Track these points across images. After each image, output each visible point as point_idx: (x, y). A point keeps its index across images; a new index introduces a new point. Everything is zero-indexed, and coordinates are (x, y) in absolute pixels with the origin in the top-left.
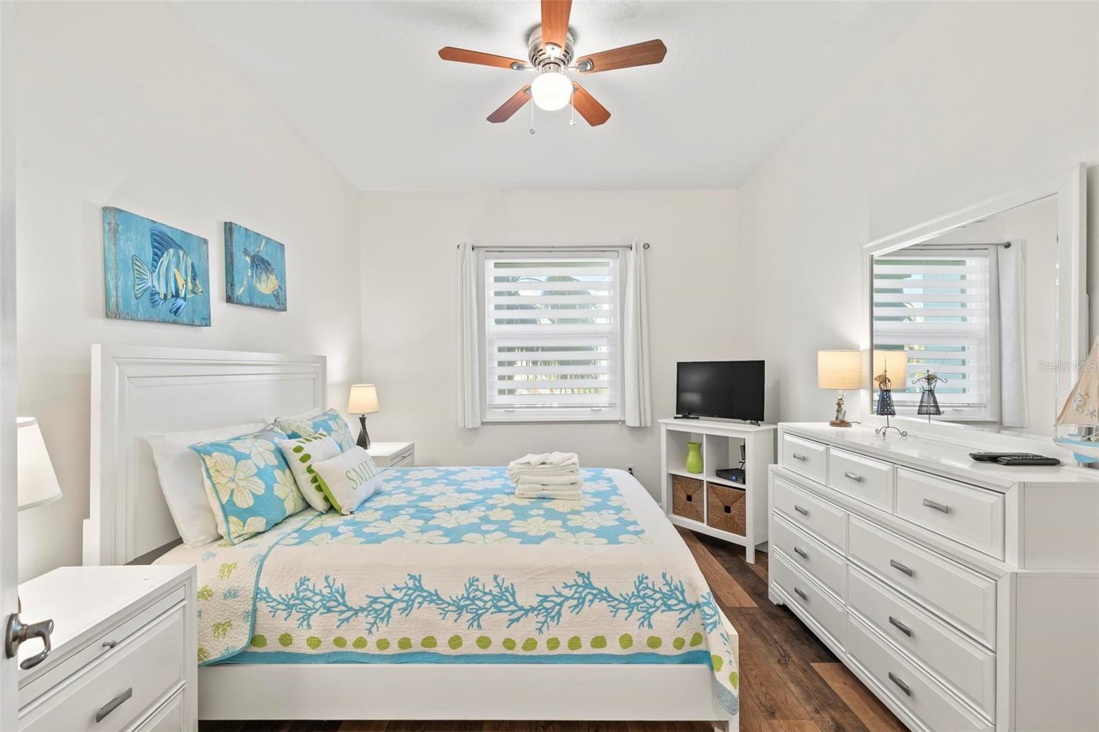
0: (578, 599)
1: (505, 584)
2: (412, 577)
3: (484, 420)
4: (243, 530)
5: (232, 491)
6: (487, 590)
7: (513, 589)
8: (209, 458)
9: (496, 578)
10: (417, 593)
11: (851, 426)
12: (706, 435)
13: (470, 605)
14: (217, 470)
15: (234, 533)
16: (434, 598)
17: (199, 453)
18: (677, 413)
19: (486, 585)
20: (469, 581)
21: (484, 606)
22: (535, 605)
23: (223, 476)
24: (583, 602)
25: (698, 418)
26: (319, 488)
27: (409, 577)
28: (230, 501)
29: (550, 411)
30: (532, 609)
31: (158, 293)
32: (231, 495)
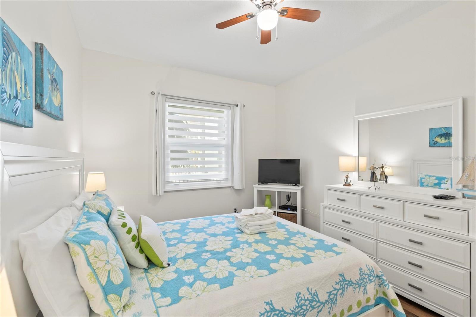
0: (342, 289)
1: (312, 291)
2: (267, 303)
3: (165, 190)
4: (122, 304)
5: (109, 272)
6: (306, 298)
7: (316, 293)
8: (89, 246)
9: (308, 289)
10: (273, 313)
11: (351, 186)
12: (277, 191)
13: (300, 310)
14: (95, 257)
15: (116, 309)
16: (282, 313)
17: (80, 244)
18: (259, 182)
19: (304, 295)
20: (297, 296)
21: (306, 308)
22: (327, 299)
23: (101, 260)
24: (344, 290)
25: (267, 184)
26: (142, 251)
27: (265, 304)
28: (109, 281)
29: (193, 184)
30: (326, 301)
31: (6, 92)
32: (109, 276)
